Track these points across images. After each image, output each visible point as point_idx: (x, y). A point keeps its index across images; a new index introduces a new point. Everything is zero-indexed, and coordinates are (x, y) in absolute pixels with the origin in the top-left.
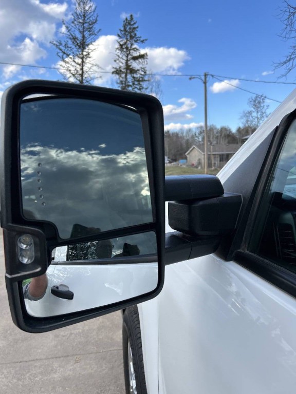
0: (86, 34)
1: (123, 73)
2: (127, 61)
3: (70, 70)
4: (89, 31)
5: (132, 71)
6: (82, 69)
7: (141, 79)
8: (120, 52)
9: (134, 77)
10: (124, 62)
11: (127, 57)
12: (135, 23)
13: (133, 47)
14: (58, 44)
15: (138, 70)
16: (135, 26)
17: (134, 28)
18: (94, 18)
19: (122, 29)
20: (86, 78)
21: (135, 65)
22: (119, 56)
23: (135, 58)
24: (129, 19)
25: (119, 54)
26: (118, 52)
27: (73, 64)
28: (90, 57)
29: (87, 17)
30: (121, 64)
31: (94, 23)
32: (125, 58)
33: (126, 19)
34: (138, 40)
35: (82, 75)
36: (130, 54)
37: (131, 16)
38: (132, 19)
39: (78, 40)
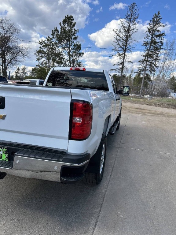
0: (131, 24)
1: (149, 44)
2: (152, 38)
3: (119, 44)
4: (133, 23)
5: (155, 43)
6: (126, 43)
7: (159, 48)
8: (149, 33)
9: (155, 47)
10: (150, 38)
11: (152, 36)
12: (160, 16)
13: (158, 29)
14: (116, 31)
15: (158, 43)
16: (160, 18)
17: (160, 19)
18: (137, 15)
19: (152, 20)
20: (127, 47)
21: (157, 40)
22: (148, 35)
23: (157, 36)
24: (157, 14)
25: (148, 34)
26: (148, 33)
27: (121, 40)
28: (131, 37)
29: (133, 15)
30: (148, 40)
31: (136, 18)
32: (151, 36)
33: (155, 14)
34: (161, 25)
35: (126, 46)
36: (154, 34)
37: (159, 12)
38: (159, 14)
39: (126, 28)
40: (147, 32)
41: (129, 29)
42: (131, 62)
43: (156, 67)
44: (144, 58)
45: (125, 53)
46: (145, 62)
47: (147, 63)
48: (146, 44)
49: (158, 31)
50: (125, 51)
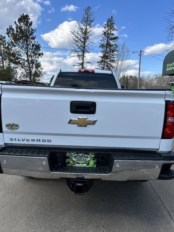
0: (88, 27)
1: (105, 46)
2: (107, 40)
3: (78, 45)
4: (89, 25)
5: (110, 45)
6: (84, 45)
7: (114, 50)
8: (104, 36)
9: (110, 49)
10: (106, 41)
11: (108, 38)
12: (113, 21)
13: (112, 33)
14: (74, 32)
15: (113, 45)
16: (113, 22)
17: (113, 23)
18: (92, 19)
19: (106, 24)
20: (86, 49)
21: (111, 42)
22: (104, 38)
23: (112, 39)
24: (110, 18)
25: (104, 37)
27: (80, 42)
28: (88, 39)
29: (89, 18)
30: (104, 42)
31: (92, 21)
32: (106, 39)
33: (109, 19)
34: (114, 29)
35: (84, 47)
36: (109, 37)
37: (112, 17)
38: (112, 18)
39: (83, 30)
40: (103, 35)
41: (86, 31)
42: (89, 63)
43: (113, 67)
44: (101, 59)
45: (84, 54)
46: (102, 63)
47: (104, 63)
48: (102, 46)
49: (113, 34)
50: (83, 52)
